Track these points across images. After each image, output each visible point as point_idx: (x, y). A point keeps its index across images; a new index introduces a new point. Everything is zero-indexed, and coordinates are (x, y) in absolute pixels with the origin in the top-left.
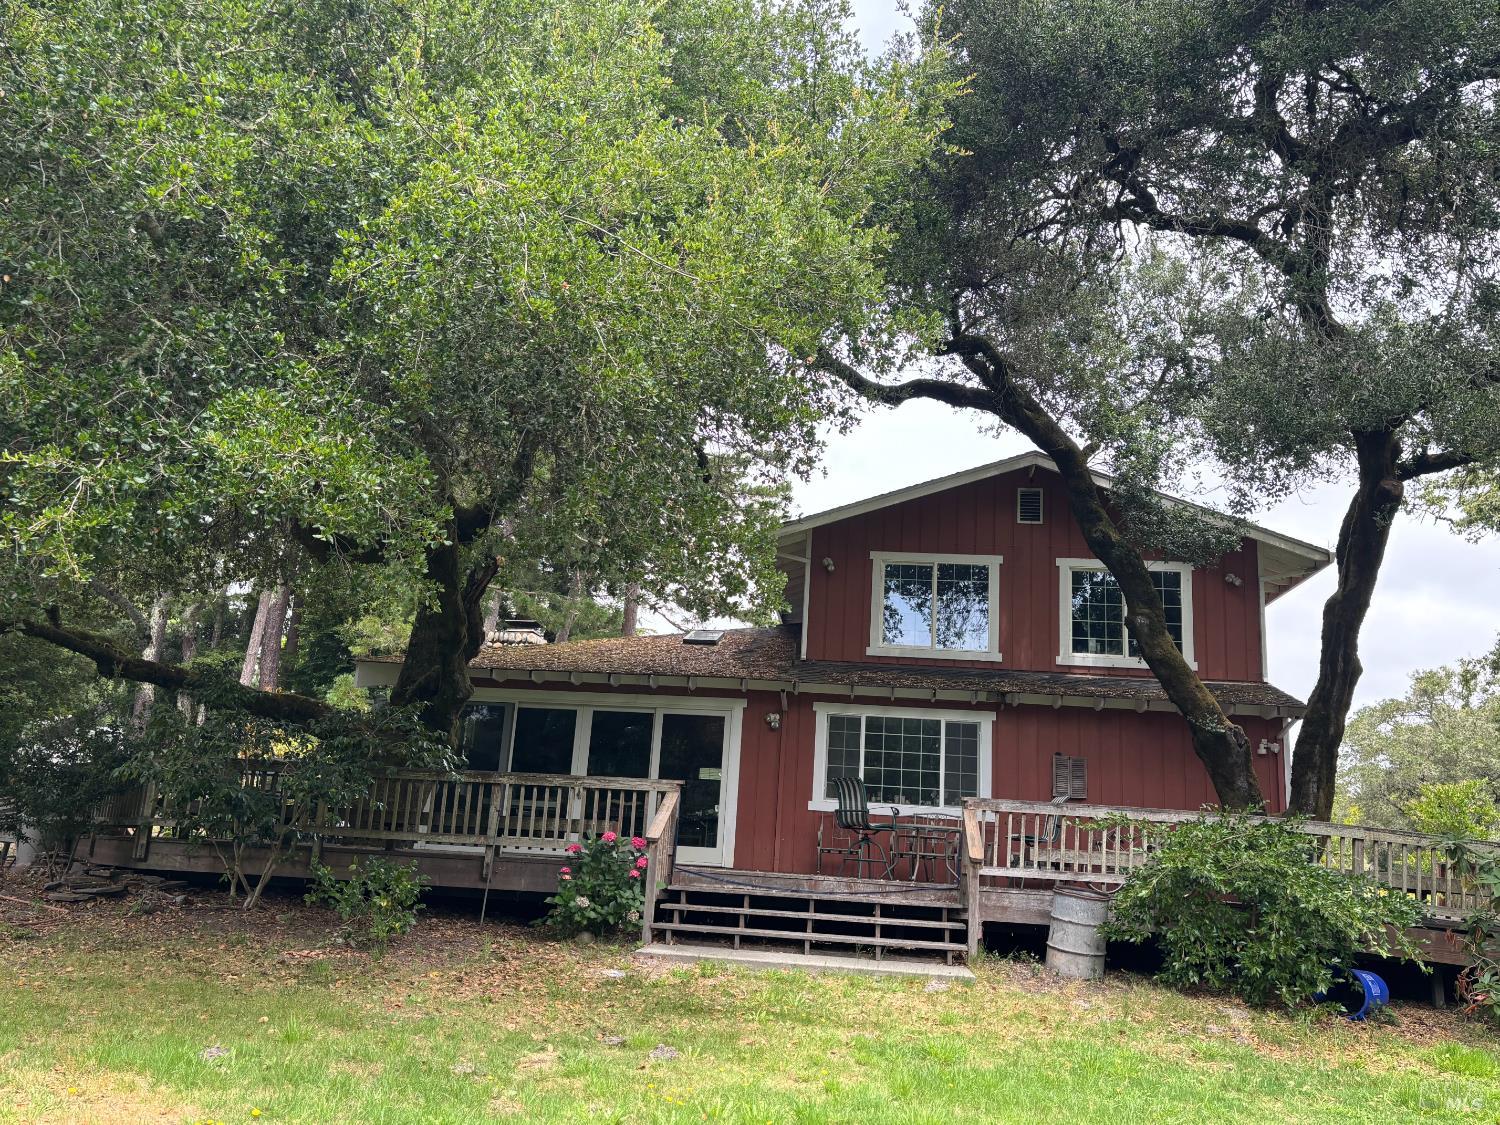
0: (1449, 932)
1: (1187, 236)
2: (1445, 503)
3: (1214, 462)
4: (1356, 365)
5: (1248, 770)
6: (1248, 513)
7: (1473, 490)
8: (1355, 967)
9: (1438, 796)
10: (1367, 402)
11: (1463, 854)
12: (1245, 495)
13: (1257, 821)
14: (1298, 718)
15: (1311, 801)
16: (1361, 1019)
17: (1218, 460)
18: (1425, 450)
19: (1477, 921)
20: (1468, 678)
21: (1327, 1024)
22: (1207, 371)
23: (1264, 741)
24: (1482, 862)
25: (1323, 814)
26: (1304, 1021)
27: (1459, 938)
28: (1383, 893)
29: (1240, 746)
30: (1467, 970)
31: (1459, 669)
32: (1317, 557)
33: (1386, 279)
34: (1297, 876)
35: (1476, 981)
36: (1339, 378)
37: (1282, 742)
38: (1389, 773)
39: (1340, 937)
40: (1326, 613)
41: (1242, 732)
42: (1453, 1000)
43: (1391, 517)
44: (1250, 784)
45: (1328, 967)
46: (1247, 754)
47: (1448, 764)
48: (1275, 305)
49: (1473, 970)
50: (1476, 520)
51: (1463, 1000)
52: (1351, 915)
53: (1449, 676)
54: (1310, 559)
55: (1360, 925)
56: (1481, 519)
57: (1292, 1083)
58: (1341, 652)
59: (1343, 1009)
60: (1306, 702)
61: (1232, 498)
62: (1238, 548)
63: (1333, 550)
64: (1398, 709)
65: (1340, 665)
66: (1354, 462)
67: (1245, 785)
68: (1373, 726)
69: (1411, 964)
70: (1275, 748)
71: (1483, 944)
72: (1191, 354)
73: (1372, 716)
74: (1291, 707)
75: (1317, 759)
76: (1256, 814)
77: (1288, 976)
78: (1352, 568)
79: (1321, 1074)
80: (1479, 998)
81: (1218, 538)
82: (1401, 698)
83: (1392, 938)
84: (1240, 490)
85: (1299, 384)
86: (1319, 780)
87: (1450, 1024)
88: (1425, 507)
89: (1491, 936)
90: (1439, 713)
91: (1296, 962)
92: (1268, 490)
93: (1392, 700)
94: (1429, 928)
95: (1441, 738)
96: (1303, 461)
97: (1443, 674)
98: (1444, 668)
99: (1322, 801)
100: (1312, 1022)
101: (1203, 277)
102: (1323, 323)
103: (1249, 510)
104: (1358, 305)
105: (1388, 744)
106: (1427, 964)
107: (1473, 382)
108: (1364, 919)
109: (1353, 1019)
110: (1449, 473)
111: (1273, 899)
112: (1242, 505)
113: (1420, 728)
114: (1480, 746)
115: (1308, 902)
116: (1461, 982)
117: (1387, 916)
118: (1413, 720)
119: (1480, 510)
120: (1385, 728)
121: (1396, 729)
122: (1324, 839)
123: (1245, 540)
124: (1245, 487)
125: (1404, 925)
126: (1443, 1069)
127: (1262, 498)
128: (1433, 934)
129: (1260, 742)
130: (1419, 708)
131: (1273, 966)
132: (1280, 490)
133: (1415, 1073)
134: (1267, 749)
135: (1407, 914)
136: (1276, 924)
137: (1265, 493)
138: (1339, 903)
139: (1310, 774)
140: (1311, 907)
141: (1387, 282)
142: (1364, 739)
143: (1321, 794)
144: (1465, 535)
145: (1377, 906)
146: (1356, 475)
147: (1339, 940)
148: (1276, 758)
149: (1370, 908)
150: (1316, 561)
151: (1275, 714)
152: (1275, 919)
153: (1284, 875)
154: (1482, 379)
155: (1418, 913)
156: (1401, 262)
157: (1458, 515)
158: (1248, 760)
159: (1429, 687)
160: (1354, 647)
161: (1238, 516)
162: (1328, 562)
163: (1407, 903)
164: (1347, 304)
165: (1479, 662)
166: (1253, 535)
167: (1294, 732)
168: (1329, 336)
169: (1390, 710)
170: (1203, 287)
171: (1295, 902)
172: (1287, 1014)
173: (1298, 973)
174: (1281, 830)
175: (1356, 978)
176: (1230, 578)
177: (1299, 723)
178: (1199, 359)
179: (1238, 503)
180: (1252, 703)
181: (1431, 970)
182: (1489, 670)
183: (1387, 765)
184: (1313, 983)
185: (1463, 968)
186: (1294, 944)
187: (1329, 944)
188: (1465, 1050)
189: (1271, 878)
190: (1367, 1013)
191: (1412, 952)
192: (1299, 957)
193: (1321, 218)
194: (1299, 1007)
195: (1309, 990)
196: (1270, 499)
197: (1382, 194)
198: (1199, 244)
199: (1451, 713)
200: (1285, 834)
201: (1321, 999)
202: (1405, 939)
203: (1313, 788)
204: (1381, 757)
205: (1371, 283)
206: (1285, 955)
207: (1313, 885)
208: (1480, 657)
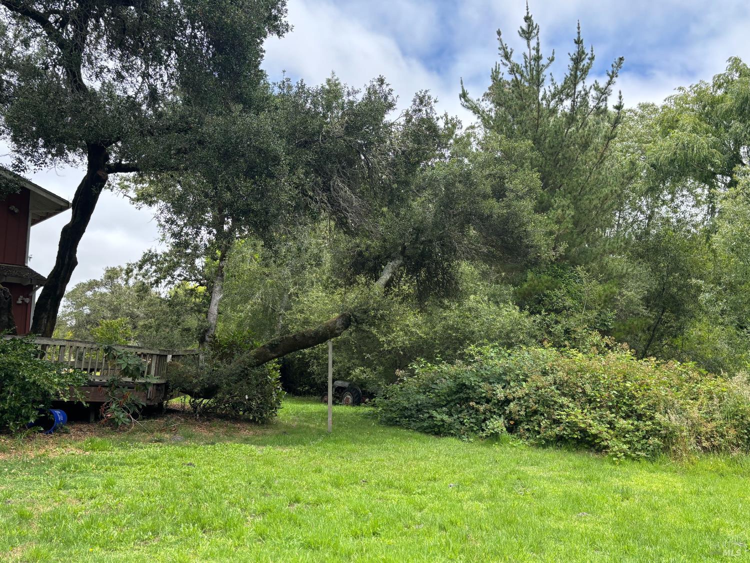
0: (99, 387)
1: (7, 9)
2: (129, 189)
3: (9, 142)
4: (90, 108)
5: (10, 312)
6: (22, 172)
7: (141, 185)
8: (53, 408)
9: (107, 325)
10: (93, 129)
11: (111, 351)
12: (22, 162)
13: (9, 338)
14: (41, 286)
15: (43, 328)
16: (50, 433)
17: (12, 141)
18: (121, 161)
19: (114, 381)
20: (129, 272)
21: (33, 438)
22: (12, 90)
23: (21, 297)
24: (119, 354)
25: (48, 334)
26: (19, 439)
27: (104, 389)
28: (71, 371)
29: (6, 299)
30: (105, 404)
31: (125, 267)
32: (62, 204)
33: (108, 69)
34: (26, 365)
35: (109, 408)
36: (80, 112)
37: (31, 298)
38: (88, 315)
39: (46, 394)
40: (62, 233)
41: (8, 291)
42: (98, 418)
43: (100, 190)
44: (9, 319)
45: (37, 409)
46: (10, 303)
47: (115, 311)
48: (51, 64)
49: (108, 404)
50: (141, 199)
51: (102, 417)
52: (52, 383)
53: (121, 270)
54: (58, 204)
55: (55, 387)
56: (143, 199)
57: (6, 470)
58: (68, 253)
59: (42, 429)
60: (47, 277)
61: (14, 162)
62: (18, 192)
63: (71, 202)
64: (96, 285)
65: (67, 260)
66: (86, 159)
67: (7, 320)
68: (84, 292)
69: (80, 403)
70: (27, 300)
71: (114, 391)
72: (3, 78)
73: (83, 287)
74: (37, 279)
75: (48, 307)
76: (9, 334)
77: (14, 417)
78: (78, 212)
79: (23, 462)
80: (109, 415)
81: (7, 185)
82: (99, 279)
83: (71, 392)
84: (19, 159)
85: (59, 109)
86: (48, 317)
87: (95, 429)
88: (119, 189)
89: (119, 387)
90: (115, 287)
91: (20, 409)
92: (35, 162)
93: (94, 280)
94: (90, 386)
95: (114, 299)
96: (60, 153)
97: (119, 269)
98: (120, 267)
99: (48, 328)
100: (24, 438)
101: (16, 37)
102: (75, 82)
103: (23, 170)
104: (94, 78)
105: (89, 302)
106: (86, 403)
107: (142, 132)
108: (59, 384)
109: (47, 434)
110: (131, 174)
111: (11, 378)
112: (19, 167)
113: (105, 294)
114: (130, 303)
115: (30, 378)
116: (102, 409)
117: (71, 382)
118: (103, 290)
119: (143, 195)
120: (89, 294)
121: (95, 294)
122: (44, 347)
123: (23, 188)
124: (23, 158)
125: (78, 386)
126: (87, 450)
127: (31, 166)
128: (93, 388)
129: (19, 297)
130: (106, 285)
131: (7, 412)
132: (42, 163)
133: (73, 454)
134: (23, 301)
135: (81, 380)
136: (11, 391)
137: (33, 164)
138: (47, 378)
139: (44, 314)
140: (31, 381)
141: (109, 71)
142: (78, 298)
143: (48, 324)
144: (135, 205)
145: (66, 377)
146: (86, 166)
147: (45, 396)
148: (27, 306)
149: (63, 378)
150: (62, 206)
151: (29, 283)
152: (11, 389)
153: (20, 365)
154: (146, 132)
155: (86, 379)
156: (119, 65)
157: (134, 195)
158: (9, 306)
159: (112, 275)
160: (75, 251)
161: (16, 173)
162: (68, 208)
163: (82, 375)
164: (88, 76)
165: (134, 264)
166: (28, 186)
167: (39, 292)
168: (78, 89)
169: (92, 285)
170: (15, 42)
171: (24, 378)
172: (11, 436)
173: (21, 414)
174: (22, 342)
175: (51, 413)
176: (12, 208)
177: (42, 288)
178: (7, 82)
179: (17, 166)
180: (16, 276)
181: (88, 405)
182: (137, 269)
183: (89, 312)
184: (28, 418)
185: (104, 403)
186: (20, 400)
187: (39, 398)
188: (99, 440)
189: (12, 367)
190: (54, 430)
191: (80, 397)
192: (22, 406)
193: (80, 27)
194: (18, 432)
195: (25, 422)
196: (36, 167)
197: (114, 27)
198: (14, 17)
199: (120, 287)
200: (24, 344)
201: (31, 426)
202: (78, 392)
203: (44, 321)
204: (85, 307)
205: (102, 69)
206: (14, 406)
207: (34, 370)
208: (135, 262)
